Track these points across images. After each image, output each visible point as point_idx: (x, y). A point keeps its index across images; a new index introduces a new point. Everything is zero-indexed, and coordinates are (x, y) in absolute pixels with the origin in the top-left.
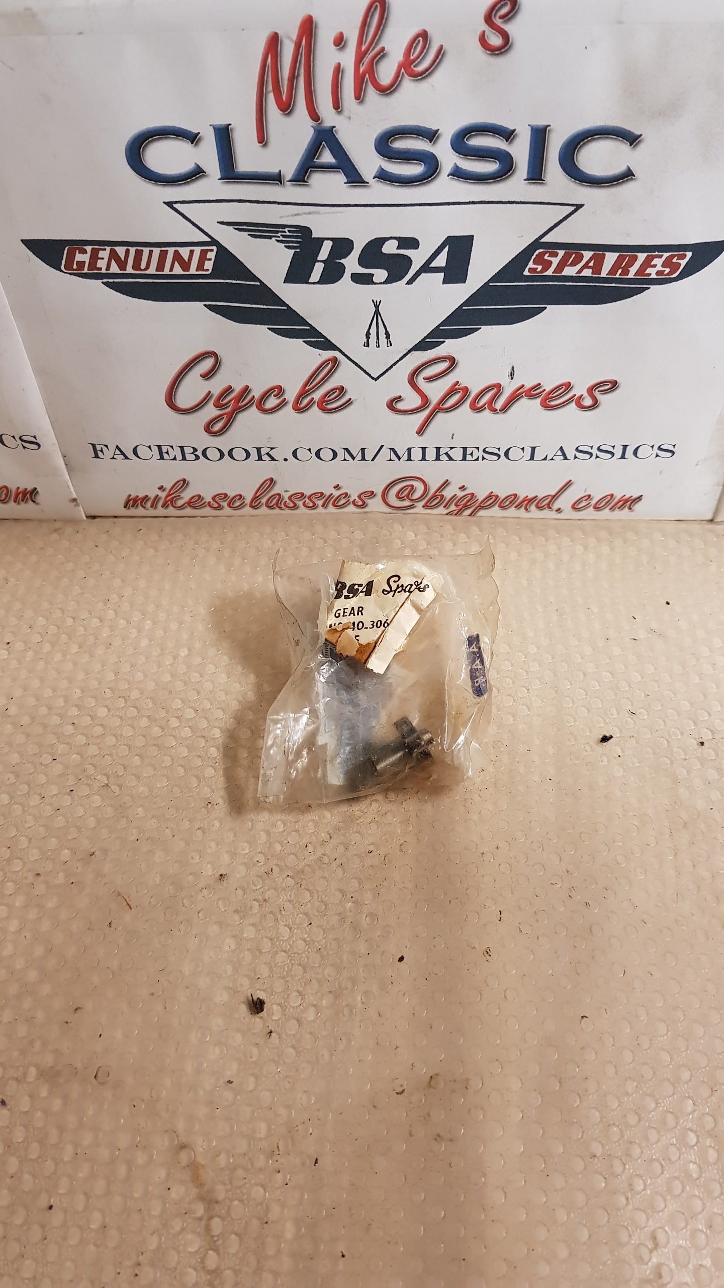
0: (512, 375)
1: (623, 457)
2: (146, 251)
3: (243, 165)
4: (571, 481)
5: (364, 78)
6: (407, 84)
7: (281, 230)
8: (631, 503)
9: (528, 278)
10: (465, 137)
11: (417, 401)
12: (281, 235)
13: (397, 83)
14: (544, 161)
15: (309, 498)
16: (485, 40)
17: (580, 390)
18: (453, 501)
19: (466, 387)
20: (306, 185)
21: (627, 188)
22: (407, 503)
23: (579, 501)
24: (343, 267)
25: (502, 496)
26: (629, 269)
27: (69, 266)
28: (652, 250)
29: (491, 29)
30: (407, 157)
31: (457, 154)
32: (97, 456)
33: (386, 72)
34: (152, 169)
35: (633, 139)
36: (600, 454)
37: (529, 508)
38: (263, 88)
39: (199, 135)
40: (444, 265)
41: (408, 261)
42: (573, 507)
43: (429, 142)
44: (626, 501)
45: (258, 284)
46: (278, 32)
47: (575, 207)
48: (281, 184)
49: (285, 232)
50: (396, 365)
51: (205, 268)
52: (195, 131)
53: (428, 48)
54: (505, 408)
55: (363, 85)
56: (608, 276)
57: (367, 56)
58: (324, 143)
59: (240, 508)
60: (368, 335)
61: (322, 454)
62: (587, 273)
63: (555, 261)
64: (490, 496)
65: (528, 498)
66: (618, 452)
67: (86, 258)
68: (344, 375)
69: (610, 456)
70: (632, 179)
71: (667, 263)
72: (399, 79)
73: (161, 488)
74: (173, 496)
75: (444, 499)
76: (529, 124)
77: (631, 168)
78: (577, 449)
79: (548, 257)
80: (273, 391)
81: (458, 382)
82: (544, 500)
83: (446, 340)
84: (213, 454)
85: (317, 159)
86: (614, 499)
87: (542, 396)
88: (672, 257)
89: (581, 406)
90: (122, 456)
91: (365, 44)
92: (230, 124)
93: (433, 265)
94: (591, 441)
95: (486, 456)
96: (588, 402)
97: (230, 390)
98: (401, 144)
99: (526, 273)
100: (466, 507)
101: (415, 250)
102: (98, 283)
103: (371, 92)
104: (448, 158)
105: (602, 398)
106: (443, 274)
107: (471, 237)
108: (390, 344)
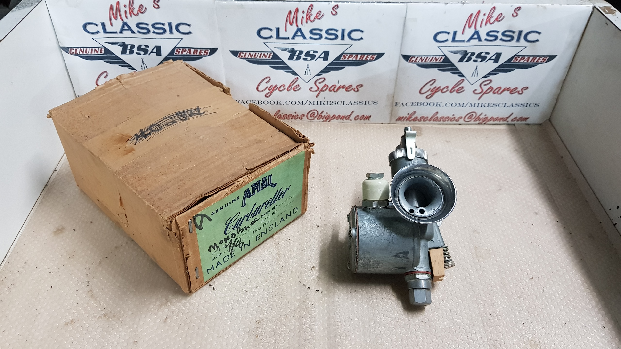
0: (338, 83)
1: (365, 104)
2: (257, 53)
3: (281, 35)
4: (354, 110)
6: (316, 20)
7: (288, 49)
8: (369, 118)
9: (341, 60)
10: (328, 31)
11: (316, 89)
13: (314, 20)
14: (344, 36)
15: (289, 116)
16: (332, 13)
17: (354, 87)
18: (324, 117)
19: (328, 85)
20: (294, 39)
21: (362, 41)
22: (313, 118)
23: (356, 117)
24: (301, 57)
25: (337, 115)
26: (363, 58)
27: (239, 57)
28: (368, 54)
29: (333, 11)
30: (316, 34)
31: (326, 34)
33: (312, 18)
34: (262, 35)
35: (362, 31)
36: (360, 103)
37: (343, 119)
38: (287, 21)
39: (273, 29)
40: (323, 57)
41: (315, 56)
42: (354, 119)
43: (320, 31)
44: (367, 117)
45: (282, 61)
46: (291, 11)
47: (351, 45)
48: (289, 39)
50: (312, 79)
51: (270, 57)
52: (271, 28)
53: (321, 14)
54: (337, 91)
55: (307, 20)
56: (359, 60)
57: (308, 15)
58: (299, 31)
60: (306, 72)
61: (292, 103)
62: (354, 59)
63: (347, 57)
64: (334, 115)
65: (343, 116)
66: (364, 103)
67: (243, 55)
68: (300, 82)
69: (362, 104)
70: (363, 39)
71: (371, 57)
75: (322, 116)
76: (341, 29)
77: (362, 37)
78: (354, 102)
80: (282, 86)
81: (326, 84)
82: (347, 117)
83: (324, 74)
84: (266, 103)
85: (297, 34)
86: (364, 116)
87: (346, 88)
88: (372, 56)
91: (308, 13)
92: (279, 27)
93: (321, 57)
94: (358, 100)
95: (333, 104)
96: (356, 90)
97: (272, 86)
98: (314, 32)
100: (328, 119)
101: (317, 53)
102: (245, 60)
103: (309, 21)
104: (324, 35)
105: (359, 89)
106: (322, 59)
107: (329, 51)
108: (310, 74)
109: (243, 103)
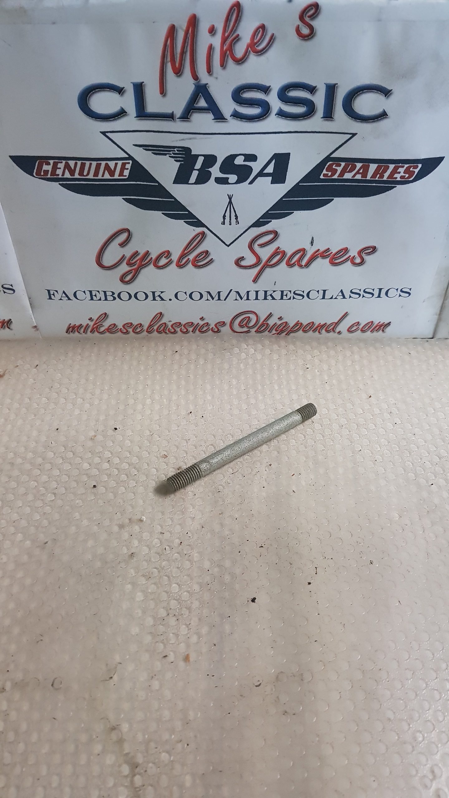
0: (312, 243)
1: (379, 296)
2: (88, 163)
3: (151, 108)
4: (347, 312)
5: (226, 53)
6: (252, 58)
7: (172, 149)
8: (384, 327)
9: (323, 181)
10: (286, 91)
11: (253, 260)
12: (172, 153)
13: (246, 57)
14: (334, 105)
15: (184, 326)
16: (300, 31)
17: (353, 253)
18: (274, 327)
19: (284, 251)
20: (189, 121)
21: (383, 124)
22: (245, 329)
23: (352, 326)
24: (210, 174)
25: (305, 324)
26: (384, 174)
27: (38, 173)
28: (398, 162)
29: (303, 24)
30: (251, 103)
31: (281, 102)
32: (50, 298)
33: (240, 50)
34: (94, 110)
35: (386, 93)
36: (365, 295)
37: (321, 331)
38: (164, 60)
39: (124, 89)
40: (272, 172)
41: (250, 169)
42: (348, 330)
43: (264, 93)
44: (381, 326)
45: (157, 184)
46: (175, 25)
47: (351, 135)
48: (173, 120)
49: (175, 151)
50: (241, 237)
51: (124, 174)
52: (121, 86)
53: (265, 35)
54: (308, 265)
55: (225, 58)
56: (371, 179)
57: (228, 40)
58: (200, 94)
59: (140, 333)
60: (224, 217)
61: (193, 295)
62: (359, 177)
63: (339, 169)
64: (297, 324)
65: (321, 324)
66: (376, 293)
67: (49, 168)
68: (209, 244)
69: (371, 296)
70: (386, 117)
71: (407, 171)
72: (248, 54)
73: (90, 319)
74: (98, 324)
75: (268, 326)
76: (325, 82)
77: (385, 110)
78: (351, 292)
79: (335, 166)
80: (164, 254)
81: (279, 247)
82: (330, 326)
83: (272, 220)
84: (125, 296)
85: (196, 104)
86: (374, 324)
87: (330, 256)
88: (410, 167)
89: (354, 264)
90: (66, 298)
91: (227, 31)
92: (143, 82)
93: (265, 171)
94: (361, 286)
95: (295, 296)
96: (358, 260)
97: (137, 254)
98: (247, 95)
99: (322, 177)
100: (282, 331)
101: (254, 162)
102: (56, 184)
103: (230, 62)
104: (275, 104)
105: (366, 258)
106: (271, 178)
107: (289, 154)
108: (238, 222)
109: (67, 298)
